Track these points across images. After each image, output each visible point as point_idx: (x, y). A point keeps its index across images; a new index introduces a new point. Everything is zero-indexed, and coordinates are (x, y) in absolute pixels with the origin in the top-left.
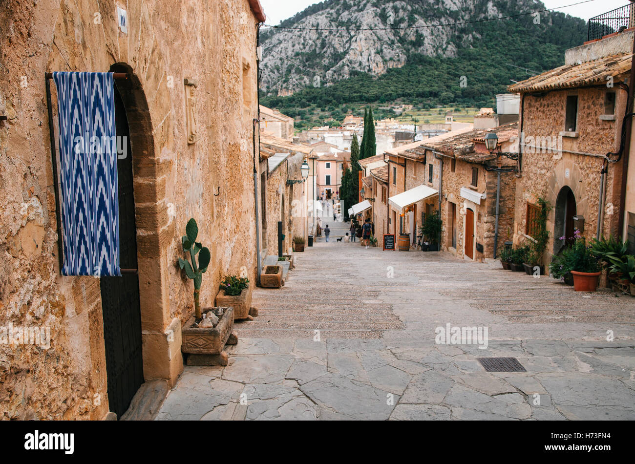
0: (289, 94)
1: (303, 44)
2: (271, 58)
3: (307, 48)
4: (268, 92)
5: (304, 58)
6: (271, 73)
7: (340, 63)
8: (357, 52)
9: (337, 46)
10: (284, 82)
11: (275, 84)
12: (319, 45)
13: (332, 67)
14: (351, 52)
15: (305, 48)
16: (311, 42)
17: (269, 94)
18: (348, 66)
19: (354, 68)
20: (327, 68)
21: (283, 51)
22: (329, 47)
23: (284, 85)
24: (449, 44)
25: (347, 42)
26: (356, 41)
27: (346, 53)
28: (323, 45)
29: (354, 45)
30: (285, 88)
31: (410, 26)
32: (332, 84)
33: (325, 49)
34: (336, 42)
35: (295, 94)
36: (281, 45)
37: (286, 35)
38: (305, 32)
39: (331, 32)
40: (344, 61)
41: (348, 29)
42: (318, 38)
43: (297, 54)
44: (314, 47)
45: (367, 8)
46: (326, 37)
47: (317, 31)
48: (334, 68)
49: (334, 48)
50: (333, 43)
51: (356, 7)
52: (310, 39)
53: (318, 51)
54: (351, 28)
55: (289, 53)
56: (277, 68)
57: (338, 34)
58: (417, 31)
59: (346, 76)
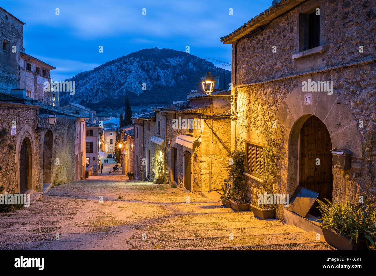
0: (97, 102)
1: (104, 79)
2: (89, 85)
3: (106, 80)
4: (87, 101)
5: (105, 85)
6: (88, 92)
7: (122, 88)
8: (130, 83)
9: (120, 80)
10: (95, 96)
11: (90, 97)
12: (112, 80)
13: (118, 89)
14: (127, 83)
15: (105, 80)
16: (108, 78)
17: (87, 102)
18: (125, 89)
19: (128, 90)
20: (115, 90)
21: (95, 82)
22: (116, 80)
23: (95, 98)
24: (172, 80)
25: (125, 78)
26: (129, 78)
27: (124, 83)
28: (114, 80)
29: (128, 80)
30: (95, 99)
31: (154, 71)
32: (117, 97)
33: (115, 81)
34: (120, 78)
35: (100, 102)
36: (94, 79)
37: (96, 74)
38: (105, 73)
39: (117, 74)
40: (123, 87)
41: (125, 72)
42: (111, 76)
43: (102, 83)
44: (109, 80)
45: (134, 63)
46: (115, 76)
47: (111, 73)
48: (118, 90)
49: (119, 81)
50: (118, 78)
51: (129, 63)
52: (108, 76)
53: (111, 82)
54: (127, 72)
55: (98, 83)
56: (92, 89)
57: (121, 74)
58: (157, 74)
59: (125, 94)
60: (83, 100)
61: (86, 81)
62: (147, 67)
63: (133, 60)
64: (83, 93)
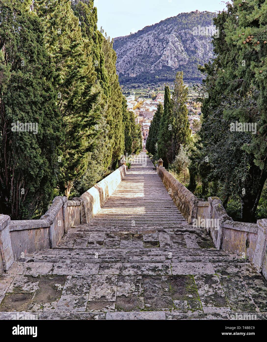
0: (134, 76)
1: (141, 50)
2: (126, 56)
4: (125, 74)
5: (142, 57)
6: (126, 65)
7: (158, 61)
8: (166, 56)
10: (133, 69)
11: (128, 70)
12: (149, 51)
14: (163, 56)
15: (142, 52)
16: (145, 49)
18: (162, 63)
19: (164, 64)
20: (152, 63)
21: (132, 53)
22: (153, 52)
23: (132, 71)
24: (209, 52)
25: (162, 50)
26: (166, 50)
27: (161, 56)
29: (165, 53)
30: (133, 73)
31: (191, 42)
32: (154, 71)
33: (151, 53)
34: (156, 50)
35: (137, 76)
36: (131, 50)
37: (133, 45)
38: (142, 44)
39: (154, 44)
40: (160, 60)
41: (162, 43)
42: (148, 47)
43: (139, 55)
44: (146, 52)
45: (172, 32)
46: (152, 47)
47: (148, 43)
48: (155, 64)
49: (156, 53)
50: (155, 50)
51: (167, 31)
52: (145, 48)
53: (148, 54)
54: (164, 43)
55: (135, 55)
56: (129, 62)
57: (158, 46)
58: (195, 45)
59: (161, 68)
60: (121, 73)
61: (124, 52)
62: (184, 36)
63: (171, 28)
64: (121, 66)
